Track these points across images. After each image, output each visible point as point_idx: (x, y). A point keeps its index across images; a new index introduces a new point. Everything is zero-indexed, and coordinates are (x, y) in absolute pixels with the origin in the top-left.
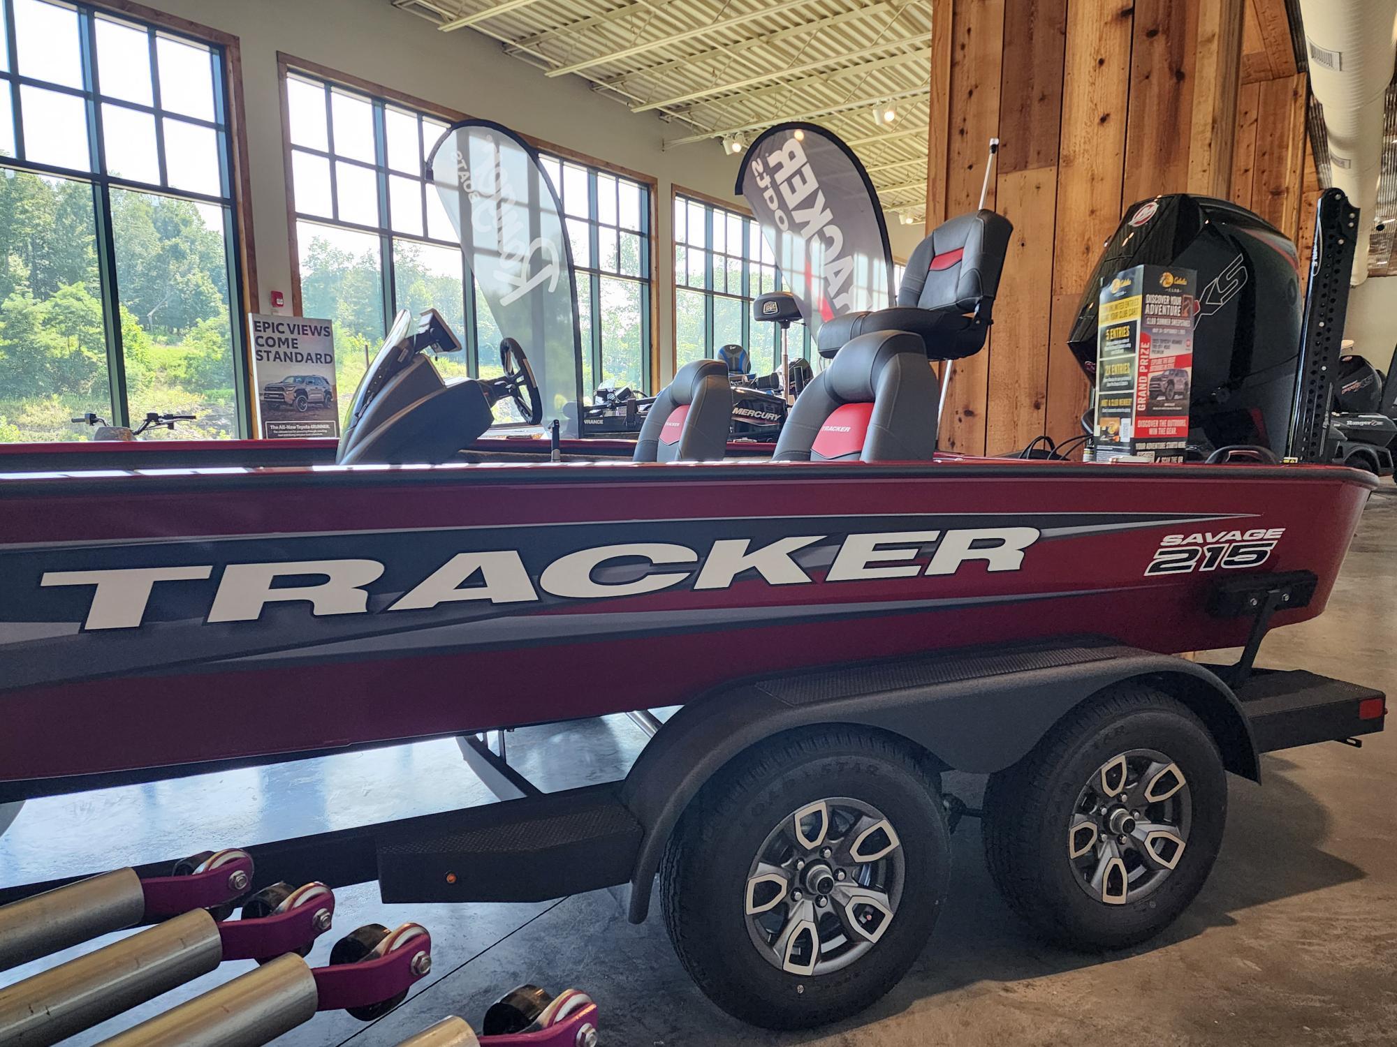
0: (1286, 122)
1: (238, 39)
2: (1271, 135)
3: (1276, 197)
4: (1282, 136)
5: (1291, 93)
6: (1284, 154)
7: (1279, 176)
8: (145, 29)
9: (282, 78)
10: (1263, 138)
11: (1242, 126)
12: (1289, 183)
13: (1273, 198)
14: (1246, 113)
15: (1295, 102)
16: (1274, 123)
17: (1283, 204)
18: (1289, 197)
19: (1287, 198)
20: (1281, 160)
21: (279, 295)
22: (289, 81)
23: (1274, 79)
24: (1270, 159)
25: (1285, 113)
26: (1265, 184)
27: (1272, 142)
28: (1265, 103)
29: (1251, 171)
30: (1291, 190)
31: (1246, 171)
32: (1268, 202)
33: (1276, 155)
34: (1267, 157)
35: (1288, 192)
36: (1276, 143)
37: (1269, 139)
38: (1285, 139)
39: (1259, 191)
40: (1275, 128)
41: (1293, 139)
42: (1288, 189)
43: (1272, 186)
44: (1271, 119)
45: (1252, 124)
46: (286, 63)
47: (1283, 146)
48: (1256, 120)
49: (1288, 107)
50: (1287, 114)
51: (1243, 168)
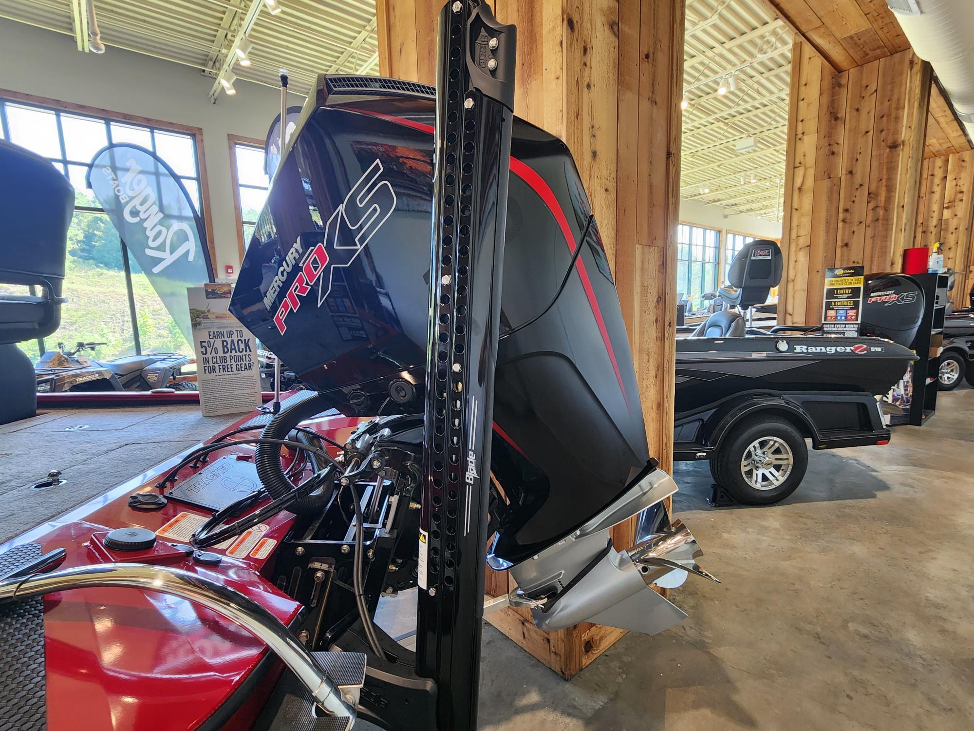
0: (903, 87)
1: (201, 129)
2: (889, 101)
3: (894, 150)
4: (899, 100)
5: (907, 63)
6: (901, 114)
7: (896, 132)
8: (149, 130)
9: (231, 149)
10: (882, 103)
11: (863, 97)
12: (905, 137)
13: (890, 151)
14: (867, 86)
15: (911, 70)
16: (892, 90)
17: (899, 155)
18: (905, 149)
19: (903, 150)
20: (898, 119)
21: (231, 267)
22: (237, 149)
23: (892, 54)
24: (887, 121)
25: (901, 81)
26: (883, 141)
27: (890, 106)
28: (884, 75)
29: (871, 132)
30: (907, 142)
31: (867, 132)
32: (885, 155)
33: (893, 116)
34: (885, 118)
35: (903, 145)
36: (894, 106)
37: (887, 104)
38: (902, 102)
39: (879, 147)
40: (892, 95)
41: (909, 100)
42: (903, 142)
43: (890, 142)
44: (889, 87)
45: (873, 94)
46: (234, 140)
47: (899, 107)
48: (876, 91)
49: (904, 76)
50: (904, 81)
51: (864, 131)
